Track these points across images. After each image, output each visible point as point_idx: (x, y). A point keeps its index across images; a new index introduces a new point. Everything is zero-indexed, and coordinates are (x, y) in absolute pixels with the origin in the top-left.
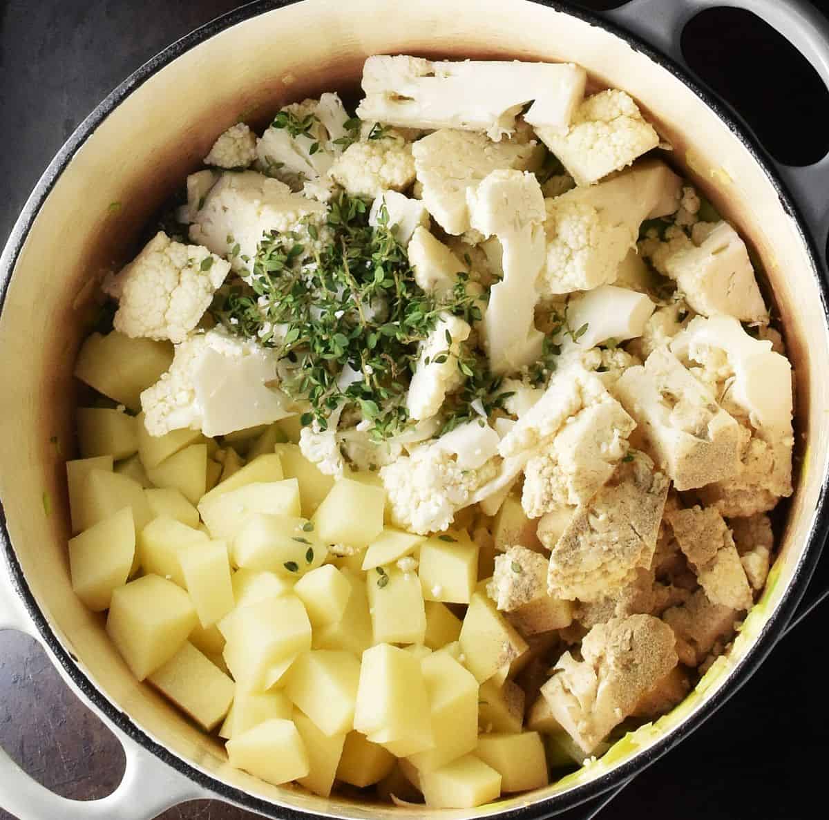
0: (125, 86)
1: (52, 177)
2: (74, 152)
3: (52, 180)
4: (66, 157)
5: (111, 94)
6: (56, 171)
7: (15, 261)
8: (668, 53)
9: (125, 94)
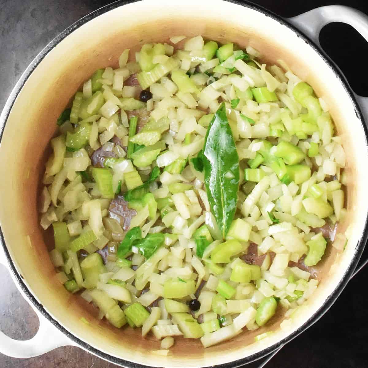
0: (72, 27)
1: (36, 64)
2: (46, 54)
3: (35, 65)
4: (43, 56)
5: (66, 30)
6: (38, 61)
7: (15, 99)
8: (313, 40)
9: (72, 31)
